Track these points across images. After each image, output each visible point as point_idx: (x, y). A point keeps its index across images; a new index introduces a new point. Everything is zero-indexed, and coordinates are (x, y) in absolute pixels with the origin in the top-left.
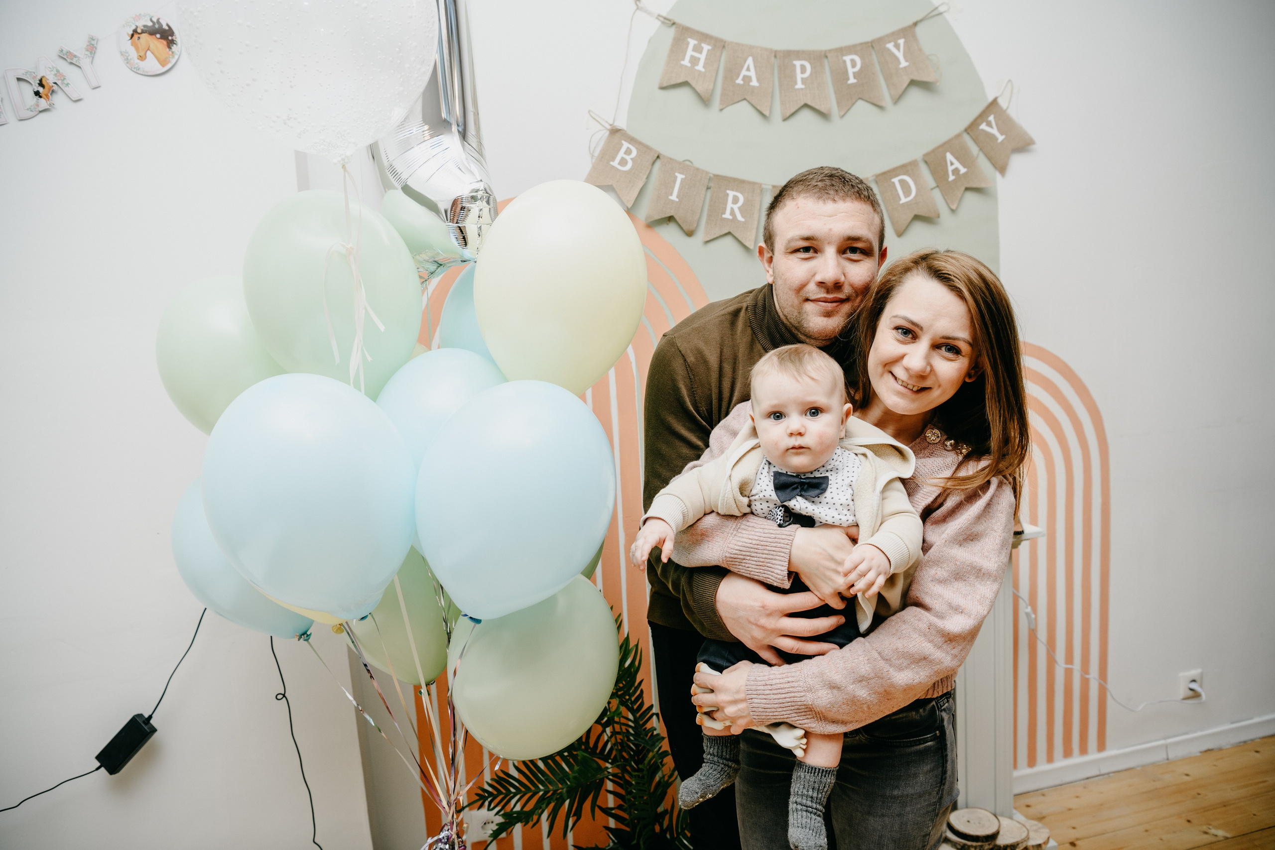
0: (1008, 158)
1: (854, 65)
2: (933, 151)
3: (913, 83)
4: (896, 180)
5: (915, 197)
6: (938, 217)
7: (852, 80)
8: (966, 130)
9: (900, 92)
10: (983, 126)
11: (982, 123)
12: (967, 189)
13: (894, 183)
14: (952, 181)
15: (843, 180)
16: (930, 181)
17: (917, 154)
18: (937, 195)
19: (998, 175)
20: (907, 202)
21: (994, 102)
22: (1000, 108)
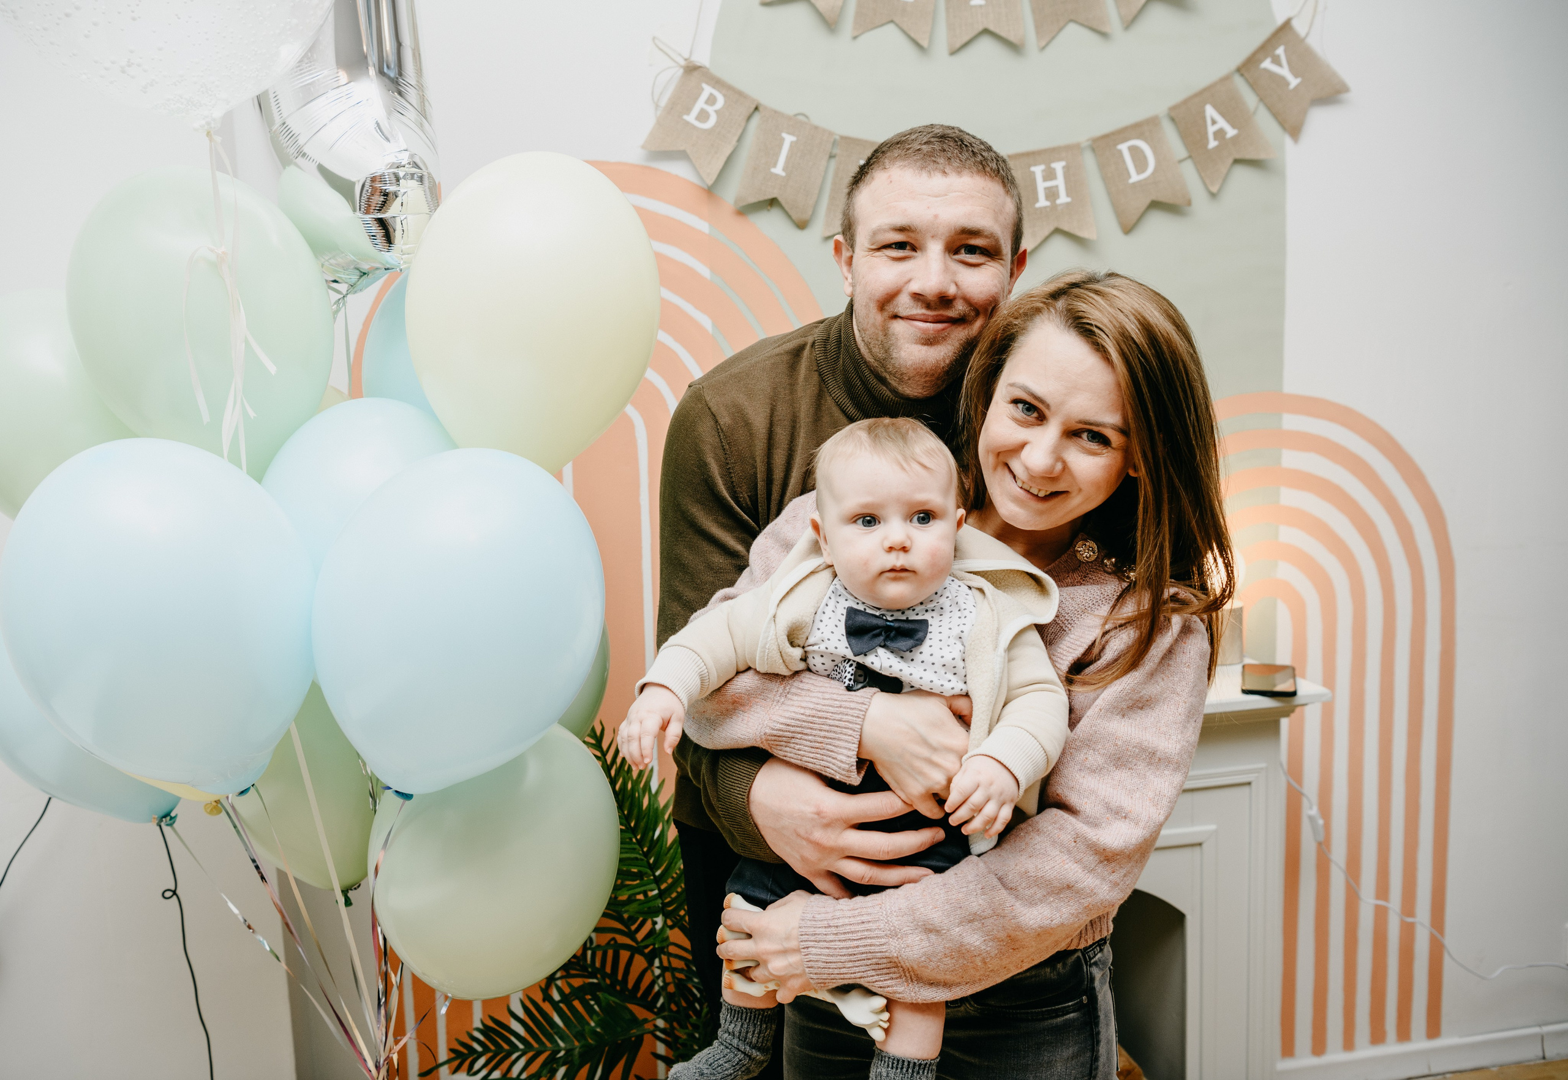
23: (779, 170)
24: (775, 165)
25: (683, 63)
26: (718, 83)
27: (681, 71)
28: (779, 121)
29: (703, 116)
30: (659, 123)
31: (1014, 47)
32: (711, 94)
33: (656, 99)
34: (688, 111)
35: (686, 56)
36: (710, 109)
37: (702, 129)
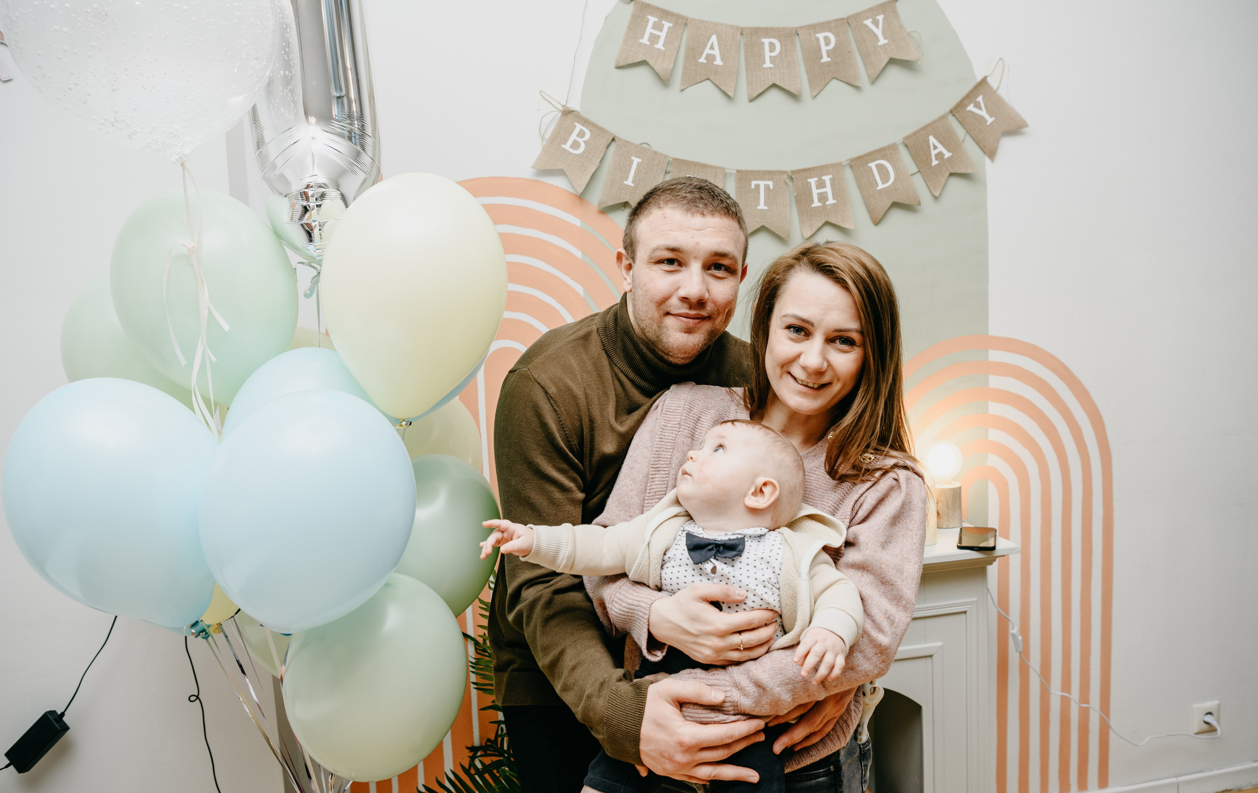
0: (998, 142)
1: (827, 43)
2: (915, 134)
3: (892, 61)
4: (873, 165)
5: (893, 183)
6: (920, 204)
7: (825, 59)
8: (951, 112)
9: (878, 72)
10: (971, 108)
11: (970, 104)
12: (951, 175)
13: (870, 168)
14: (935, 166)
15: (712, 194)
16: (911, 167)
17: (897, 137)
18: (918, 182)
19: (987, 160)
20: (883, 189)
21: (984, 81)
22: (991, 88)
23: (629, 182)
24: (627, 179)
25: (561, 108)
26: (586, 122)
27: (560, 114)
28: (630, 149)
29: (576, 145)
30: (544, 150)
31: (794, 96)
32: (581, 130)
33: (542, 135)
34: (565, 142)
35: (564, 104)
36: (581, 140)
37: (574, 154)
